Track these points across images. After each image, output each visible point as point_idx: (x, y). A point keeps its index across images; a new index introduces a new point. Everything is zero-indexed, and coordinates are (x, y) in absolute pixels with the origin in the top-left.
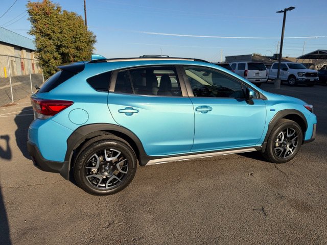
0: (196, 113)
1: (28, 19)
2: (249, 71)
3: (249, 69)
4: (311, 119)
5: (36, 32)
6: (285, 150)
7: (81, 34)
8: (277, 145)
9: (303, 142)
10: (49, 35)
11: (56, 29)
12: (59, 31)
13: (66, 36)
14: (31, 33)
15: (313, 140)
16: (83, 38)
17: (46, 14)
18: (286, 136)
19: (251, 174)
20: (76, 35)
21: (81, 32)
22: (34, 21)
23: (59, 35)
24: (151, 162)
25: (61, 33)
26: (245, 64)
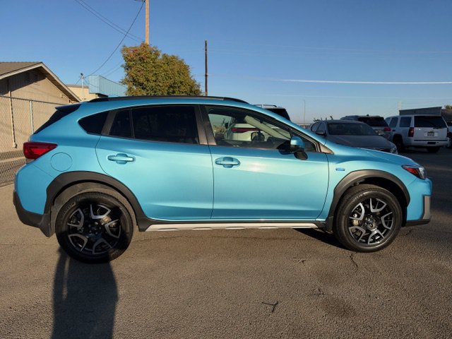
0: (216, 166)
1: (122, 66)
2: (416, 129)
3: (417, 125)
4: (418, 190)
5: (128, 81)
6: (369, 232)
7: (181, 83)
8: (356, 222)
9: (404, 222)
10: (141, 84)
11: (150, 76)
12: (154, 79)
13: (160, 84)
14: (124, 82)
15: (427, 222)
16: (183, 88)
17: (142, 59)
18: (367, 211)
19: (303, 261)
20: (174, 83)
21: (182, 80)
22: (128, 67)
23: (153, 84)
24: (153, 227)
25: (155, 81)
26: (410, 118)
